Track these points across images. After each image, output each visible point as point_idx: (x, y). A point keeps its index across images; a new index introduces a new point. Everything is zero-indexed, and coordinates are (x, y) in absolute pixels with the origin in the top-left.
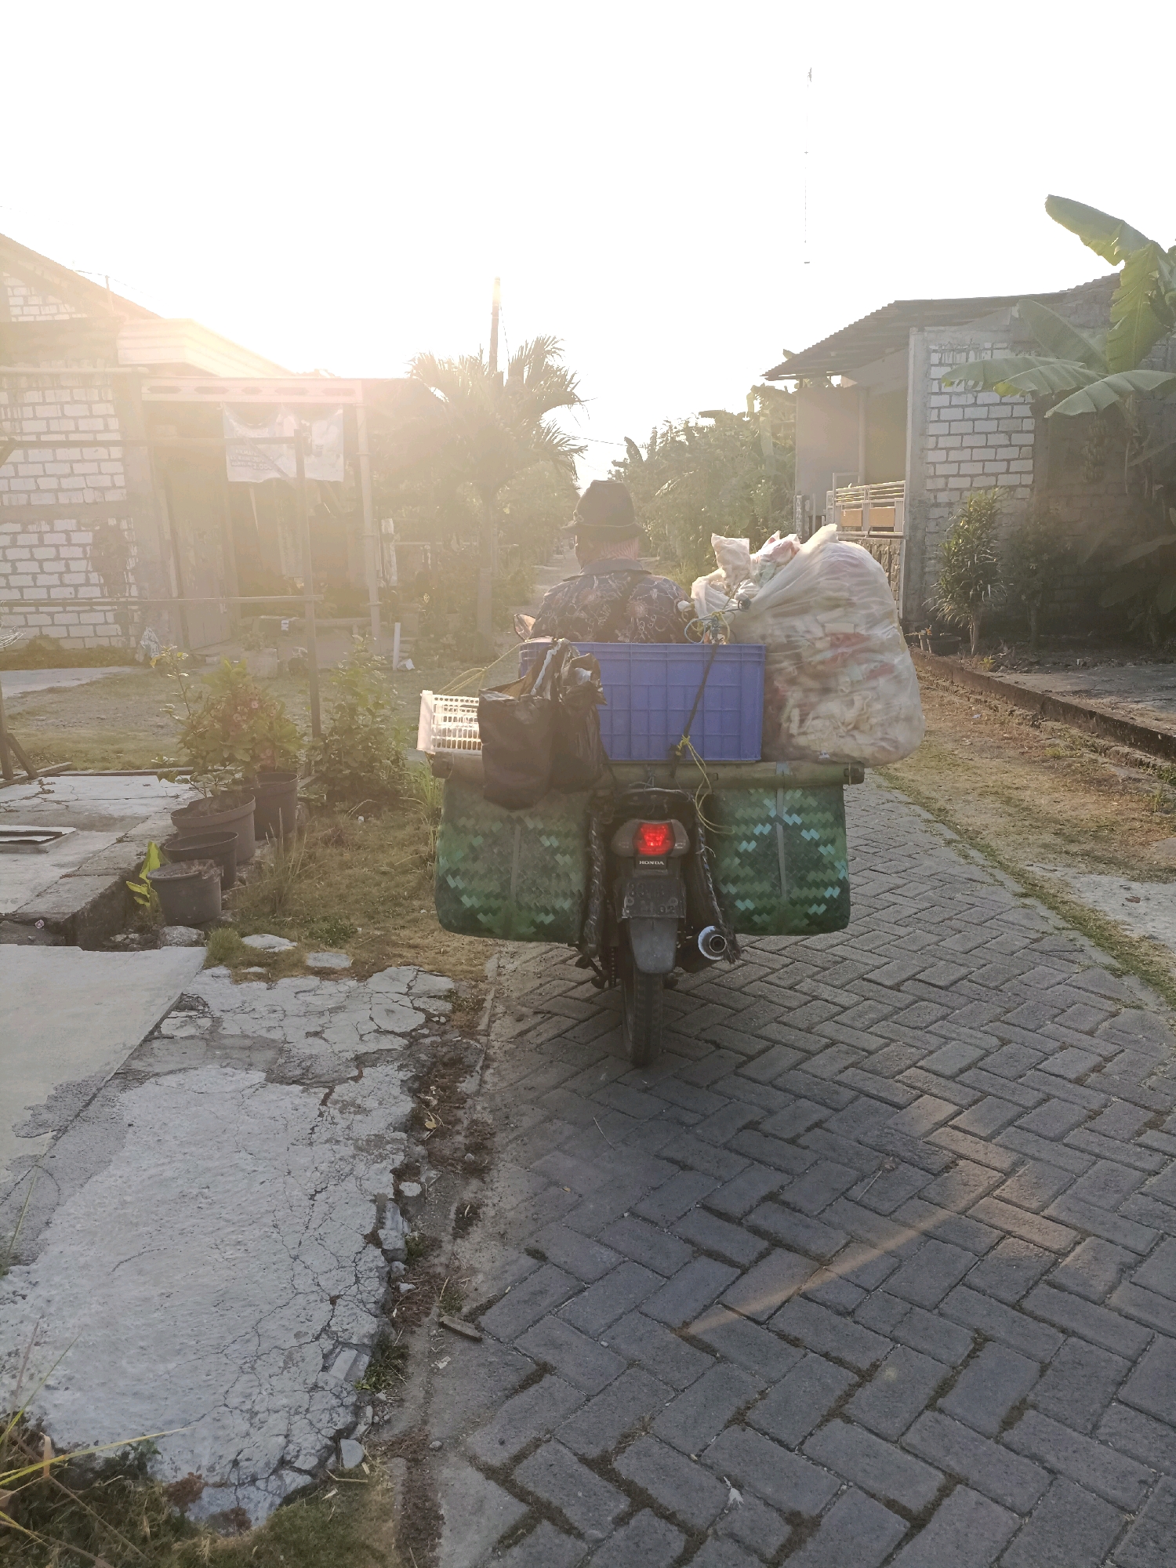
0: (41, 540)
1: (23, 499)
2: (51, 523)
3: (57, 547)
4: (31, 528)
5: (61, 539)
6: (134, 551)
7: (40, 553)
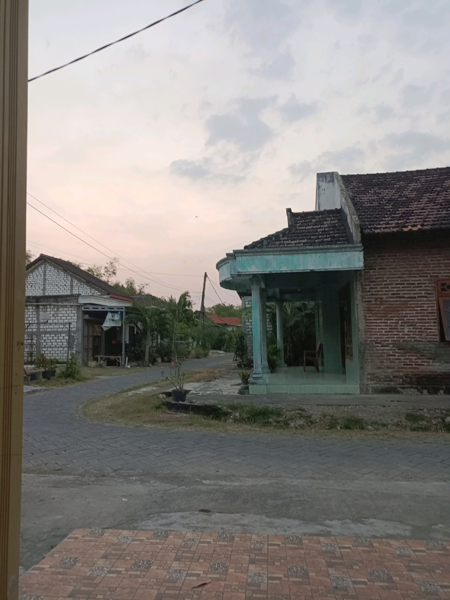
0: (58, 338)
1: (56, 330)
2: (61, 335)
3: (61, 339)
4: (57, 335)
5: (62, 338)
6: (76, 341)
7: (58, 341)
